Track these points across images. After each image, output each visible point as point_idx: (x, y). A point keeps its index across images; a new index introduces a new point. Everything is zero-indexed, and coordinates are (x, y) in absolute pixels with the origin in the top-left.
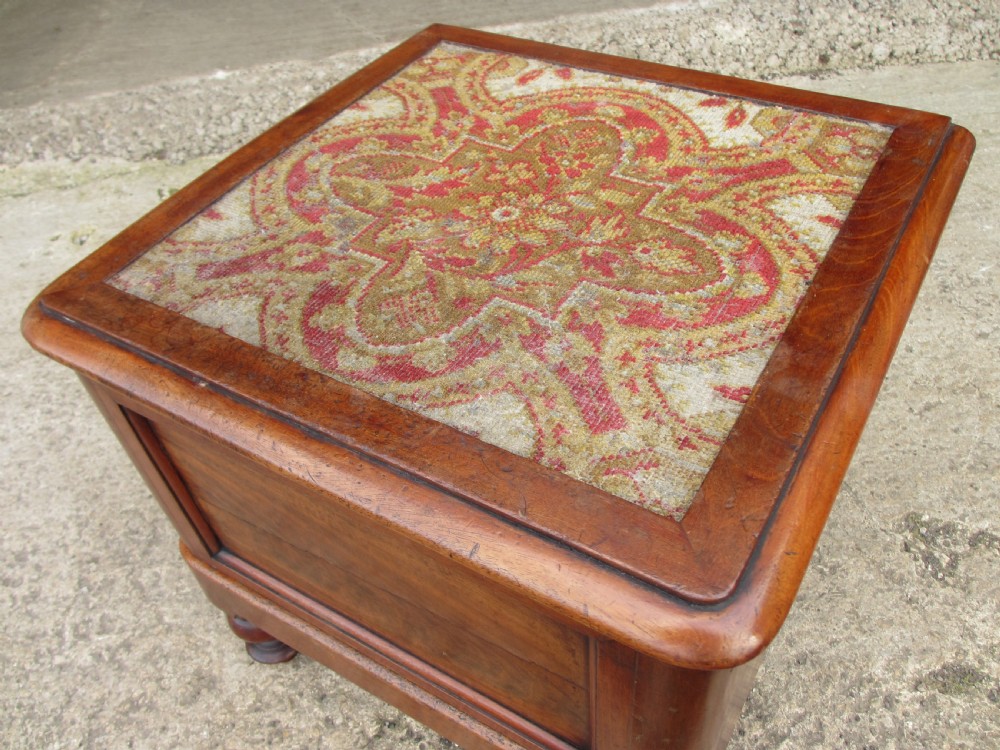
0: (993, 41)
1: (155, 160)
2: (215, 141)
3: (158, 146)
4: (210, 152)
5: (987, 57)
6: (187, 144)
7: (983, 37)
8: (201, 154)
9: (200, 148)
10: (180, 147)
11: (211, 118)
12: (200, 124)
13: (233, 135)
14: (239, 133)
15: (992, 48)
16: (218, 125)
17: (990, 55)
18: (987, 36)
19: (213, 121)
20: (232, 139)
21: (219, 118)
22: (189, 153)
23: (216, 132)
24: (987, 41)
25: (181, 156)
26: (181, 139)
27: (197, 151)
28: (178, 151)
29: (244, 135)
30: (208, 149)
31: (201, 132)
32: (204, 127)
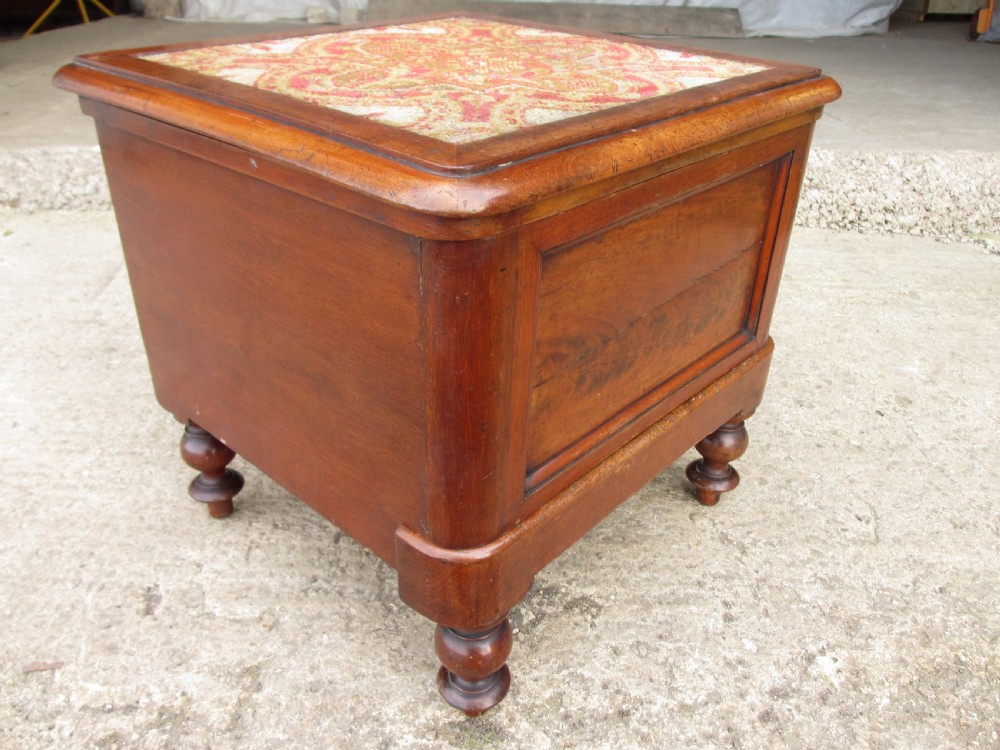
0: (830, 212)
1: (8, 208)
2: (68, 199)
3: (13, 195)
4: (60, 208)
5: (825, 225)
6: (39, 197)
7: (820, 207)
8: (52, 208)
9: (51, 203)
10: (33, 198)
11: (68, 178)
12: (58, 182)
13: (85, 195)
14: (91, 194)
15: (830, 219)
16: (74, 185)
17: (829, 225)
18: (824, 205)
19: (70, 181)
20: (83, 199)
21: (76, 179)
22: (40, 205)
23: (71, 191)
24: (824, 211)
25: (32, 207)
26: (35, 191)
27: (47, 205)
28: (30, 202)
29: (95, 196)
30: (58, 204)
31: (56, 189)
32: (61, 185)
